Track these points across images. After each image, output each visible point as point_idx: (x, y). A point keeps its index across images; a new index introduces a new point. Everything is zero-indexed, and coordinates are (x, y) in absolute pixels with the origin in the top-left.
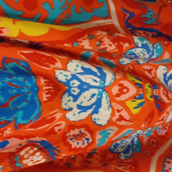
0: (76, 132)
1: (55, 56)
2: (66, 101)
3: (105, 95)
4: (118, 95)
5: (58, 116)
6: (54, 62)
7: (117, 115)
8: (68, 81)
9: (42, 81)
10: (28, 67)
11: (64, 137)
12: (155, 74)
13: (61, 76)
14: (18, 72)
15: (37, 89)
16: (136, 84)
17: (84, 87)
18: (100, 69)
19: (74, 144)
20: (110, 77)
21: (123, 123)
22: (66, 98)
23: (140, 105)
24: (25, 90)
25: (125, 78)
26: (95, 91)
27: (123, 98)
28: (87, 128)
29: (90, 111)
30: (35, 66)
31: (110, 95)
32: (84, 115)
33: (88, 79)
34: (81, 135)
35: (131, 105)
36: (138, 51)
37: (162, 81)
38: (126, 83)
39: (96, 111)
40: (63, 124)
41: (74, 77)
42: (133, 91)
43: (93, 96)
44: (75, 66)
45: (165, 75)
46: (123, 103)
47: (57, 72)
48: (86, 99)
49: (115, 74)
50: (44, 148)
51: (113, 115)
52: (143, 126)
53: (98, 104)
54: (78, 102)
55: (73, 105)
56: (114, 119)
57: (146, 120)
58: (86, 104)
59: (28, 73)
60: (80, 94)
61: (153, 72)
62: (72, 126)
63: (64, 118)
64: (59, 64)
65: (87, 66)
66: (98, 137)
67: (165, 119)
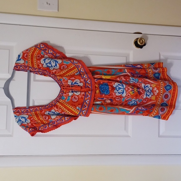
0: (118, 98)
1: (112, 82)
2: (115, 91)
3: (125, 90)
4: (128, 90)
5: (114, 94)
6: (112, 83)
7: (128, 95)
8: (116, 87)
9: (110, 86)
10: (107, 84)
11: (115, 98)
12: (141, 86)
13: (114, 86)
14: (105, 85)
15: (109, 88)
16: (131, 88)
17: (120, 88)
18: (122, 85)
19: (117, 100)
20: (124, 86)
21: (129, 96)
22: (115, 90)
23: (133, 93)
24: (107, 88)
25: (129, 86)
26: (122, 89)
27: (129, 91)
28: (120, 97)
29: (121, 94)
30: (109, 84)
31: (126, 90)
32: (120, 94)
33: (120, 87)
34: (119, 98)
35: (131, 93)
36: (131, 80)
37: (143, 88)
38: (129, 87)
39: (123, 94)
40: (115, 96)
41: (117, 86)
42: (131, 89)
43: (122, 90)
44: (116, 84)
45: (144, 86)
46: (129, 92)
47: (113, 85)
48: (120, 91)
49: (126, 86)
50: (110, 100)
51: (126, 95)
52: (134, 98)
53: (123, 92)
54: (118, 91)
55: (117, 92)
56: (127, 96)
57: (135, 96)
58: (120, 92)
59: (107, 85)
60: (119, 90)
61: (140, 85)
62: (117, 96)
63: (115, 95)
64: (113, 83)
65: (119, 84)
66: (122, 99)
67: (142, 97)
